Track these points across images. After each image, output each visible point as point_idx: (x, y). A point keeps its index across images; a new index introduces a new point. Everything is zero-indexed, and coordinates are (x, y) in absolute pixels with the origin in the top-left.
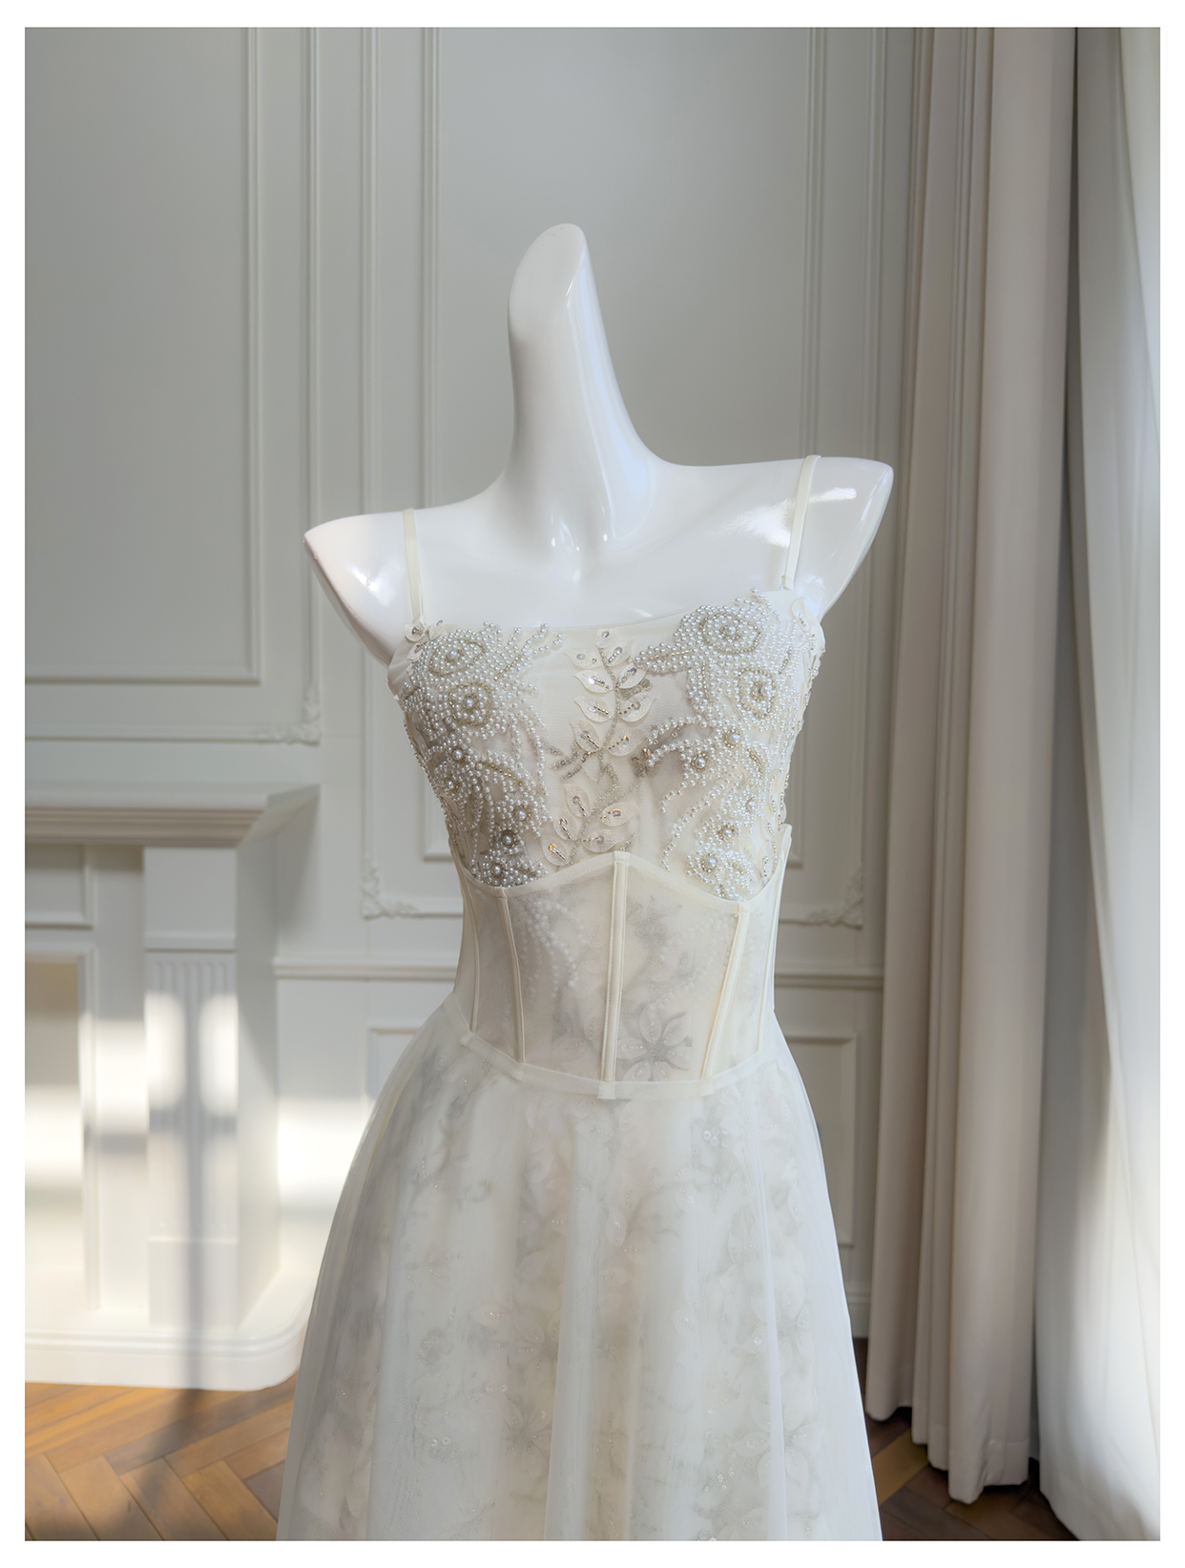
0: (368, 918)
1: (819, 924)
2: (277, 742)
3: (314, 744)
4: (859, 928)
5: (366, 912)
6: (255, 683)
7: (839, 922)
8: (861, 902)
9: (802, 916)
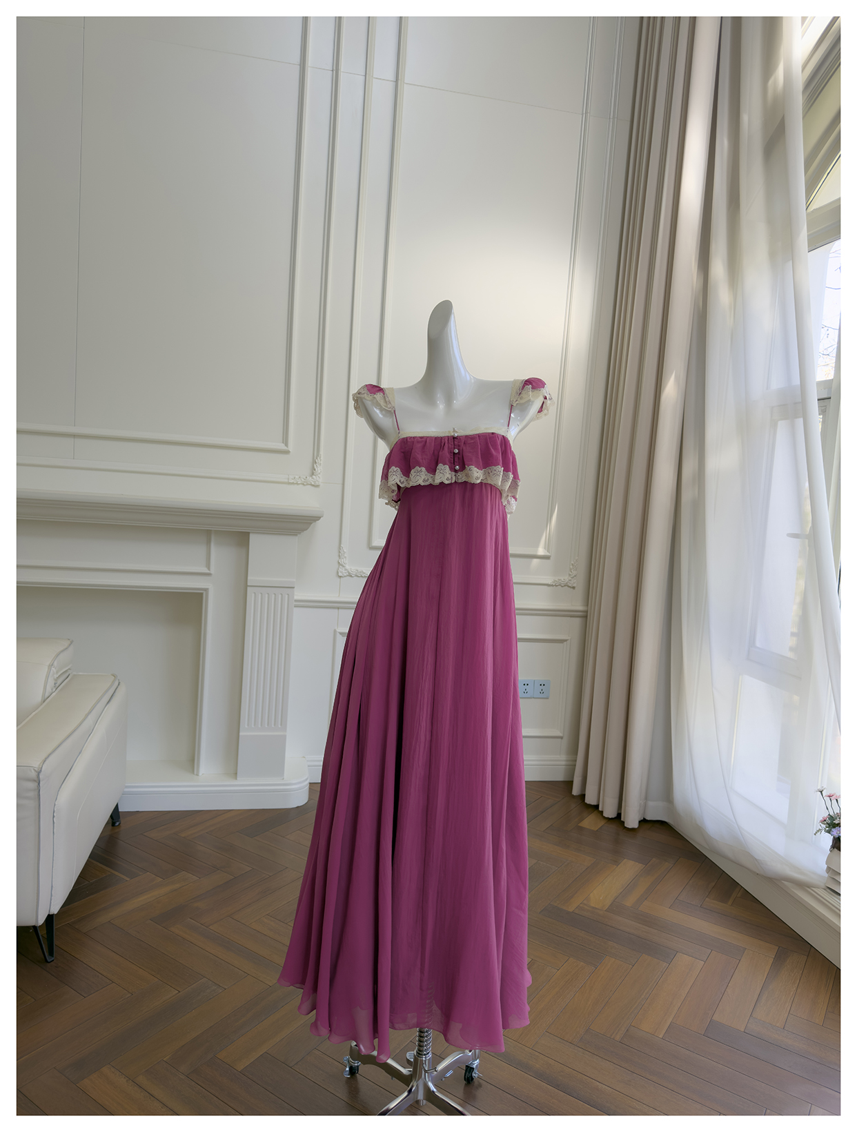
0: (340, 577)
1: (557, 586)
2: (297, 484)
3: (318, 486)
4: (574, 588)
5: (340, 574)
6: (287, 452)
7: (566, 585)
8: (575, 576)
9: (549, 582)
